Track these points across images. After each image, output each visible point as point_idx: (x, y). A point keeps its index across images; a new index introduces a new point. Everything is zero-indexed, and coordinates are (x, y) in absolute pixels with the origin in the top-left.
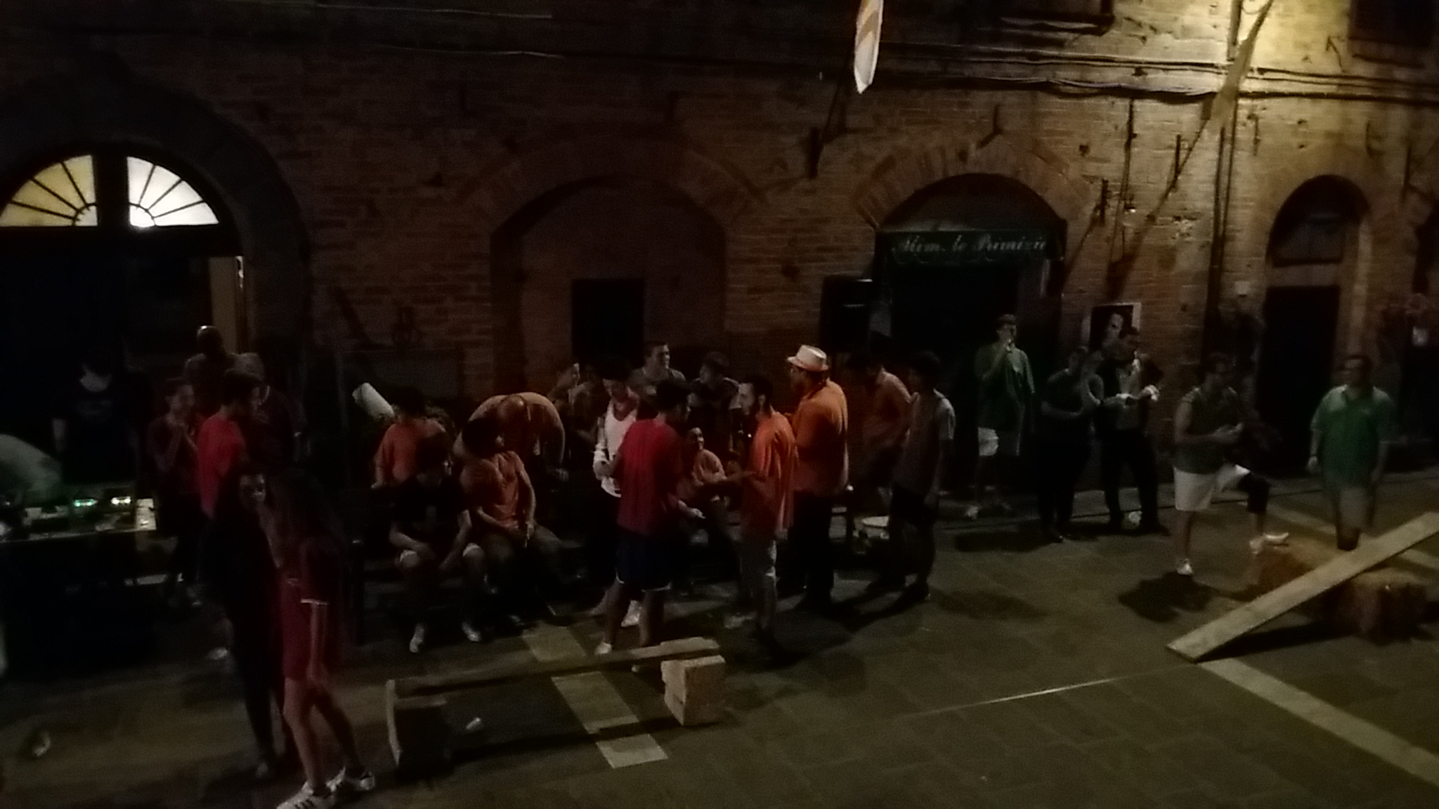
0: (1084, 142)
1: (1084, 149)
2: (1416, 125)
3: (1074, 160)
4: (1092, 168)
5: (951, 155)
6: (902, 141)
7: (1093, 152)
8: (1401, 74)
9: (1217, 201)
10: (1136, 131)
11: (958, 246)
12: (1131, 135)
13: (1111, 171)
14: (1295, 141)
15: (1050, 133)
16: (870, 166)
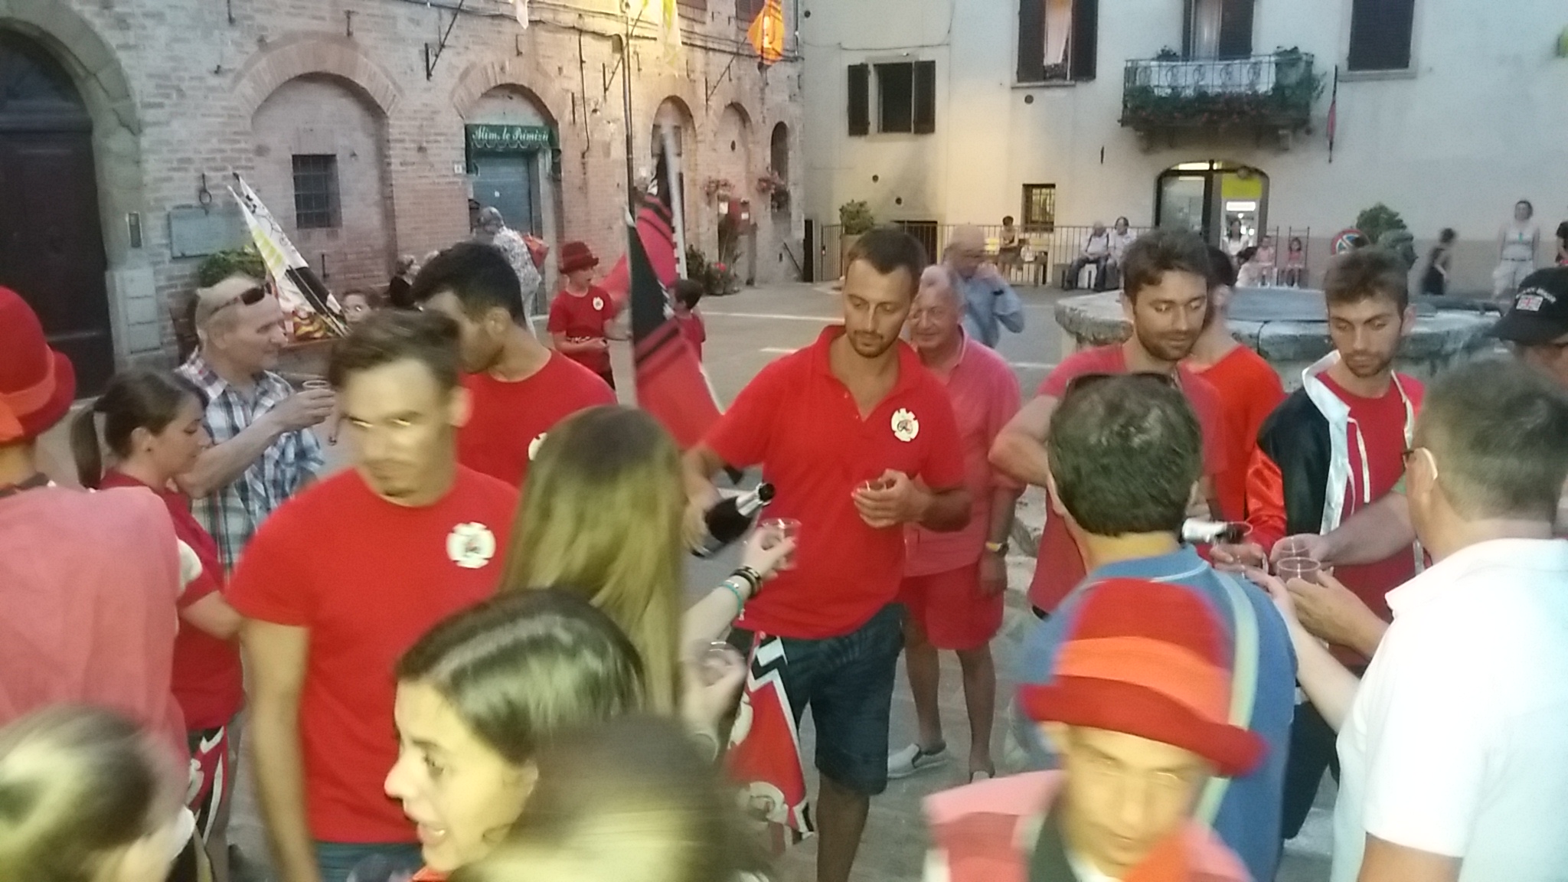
0: (560, 65)
1: (560, 69)
2: (707, 64)
3: (556, 77)
4: (566, 84)
5: (497, 69)
6: (472, 57)
7: (565, 71)
8: (698, 28)
9: (625, 111)
10: (584, 59)
11: (506, 136)
12: (582, 62)
13: (574, 86)
14: (656, 71)
15: (544, 56)
16: (457, 74)
